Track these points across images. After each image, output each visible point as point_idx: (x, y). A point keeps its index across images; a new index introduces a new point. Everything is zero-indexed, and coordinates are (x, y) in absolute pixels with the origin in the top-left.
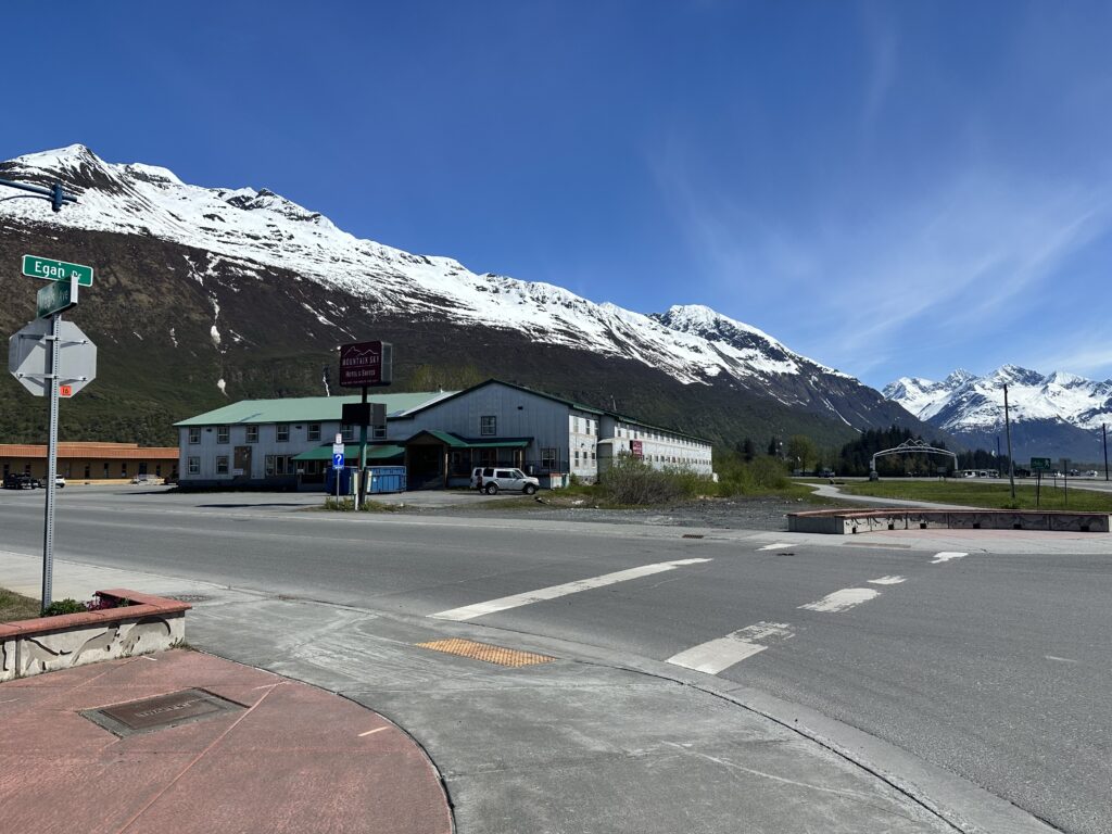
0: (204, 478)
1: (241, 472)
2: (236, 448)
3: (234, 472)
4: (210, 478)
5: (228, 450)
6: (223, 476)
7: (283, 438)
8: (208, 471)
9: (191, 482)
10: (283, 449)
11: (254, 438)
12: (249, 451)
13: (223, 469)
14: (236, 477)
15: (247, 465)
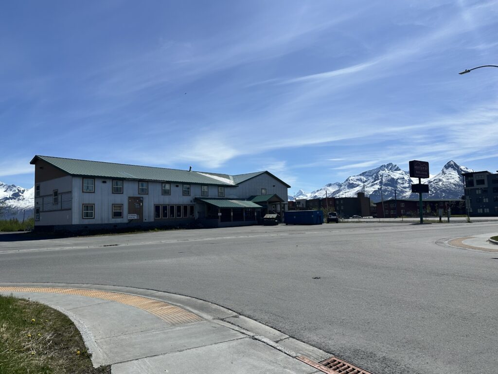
0: (100, 222)
1: (135, 217)
2: (130, 198)
3: (127, 217)
4: (106, 222)
5: (122, 199)
6: (118, 220)
7: (166, 193)
8: (103, 215)
9: (86, 226)
10: (166, 200)
11: (145, 191)
12: (140, 200)
13: (118, 214)
14: (131, 221)
15: (139, 211)
